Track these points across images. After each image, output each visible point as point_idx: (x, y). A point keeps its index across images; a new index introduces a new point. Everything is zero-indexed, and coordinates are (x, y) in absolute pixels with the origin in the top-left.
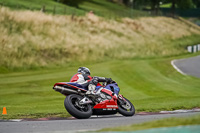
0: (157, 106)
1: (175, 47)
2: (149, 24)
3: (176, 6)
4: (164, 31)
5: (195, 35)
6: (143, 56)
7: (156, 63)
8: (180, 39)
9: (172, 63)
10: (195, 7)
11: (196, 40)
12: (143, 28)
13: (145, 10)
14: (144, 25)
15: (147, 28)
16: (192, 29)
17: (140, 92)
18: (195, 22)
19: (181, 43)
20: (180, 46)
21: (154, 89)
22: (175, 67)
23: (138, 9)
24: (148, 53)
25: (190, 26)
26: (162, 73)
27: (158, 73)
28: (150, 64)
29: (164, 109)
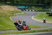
0: (6, 29)
1: (11, 13)
2: (4, 7)
3: (11, 3)
4: (8, 9)
5: (16, 11)
6: (2, 16)
7: (6, 18)
8: (12, 11)
9: (10, 18)
10: (16, 3)
11: (16, 12)
12: (2, 8)
13: (3, 4)
14: (3, 7)
15: (4, 8)
16: (15, 9)
17: (2, 25)
18: (16, 7)
19: (13, 12)
20: (12, 13)
21: (5, 24)
22: (11, 19)
23: (1, 3)
24: (4, 15)
25: (15, 8)
26: (7, 20)
27: (6, 20)
28: (4, 18)
29: (8, 30)
